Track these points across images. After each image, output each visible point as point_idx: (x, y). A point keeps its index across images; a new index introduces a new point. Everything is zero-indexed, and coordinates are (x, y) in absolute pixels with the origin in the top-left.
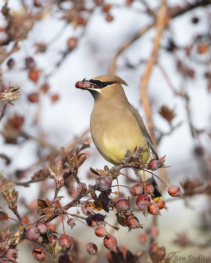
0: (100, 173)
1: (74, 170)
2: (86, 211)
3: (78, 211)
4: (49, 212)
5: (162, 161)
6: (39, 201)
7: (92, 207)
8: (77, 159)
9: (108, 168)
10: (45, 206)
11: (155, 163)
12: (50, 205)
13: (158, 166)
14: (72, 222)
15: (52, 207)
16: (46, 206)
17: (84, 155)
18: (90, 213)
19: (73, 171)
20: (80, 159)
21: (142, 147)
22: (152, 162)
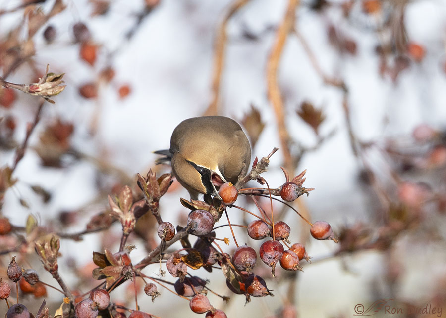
0: (198, 206)
1: (152, 202)
2: (174, 270)
3: (162, 271)
4: (113, 274)
5: (301, 180)
6: (95, 256)
8: (157, 184)
10: (105, 264)
11: (293, 189)
12: (114, 261)
14: (153, 289)
15: (117, 265)
16: (108, 264)
17: (168, 177)
18: (182, 272)
19: (151, 204)
20: (163, 184)
21: (266, 160)
22: (287, 187)
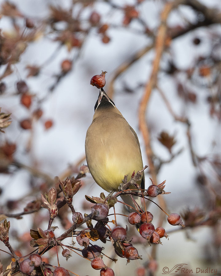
0: (96, 200)
1: (68, 198)
2: (81, 241)
3: (73, 242)
4: (43, 243)
5: (162, 186)
6: (32, 232)
7: (88, 237)
8: (71, 187)
9: (104, 196)
10: (38, 237)
11: (155, 189)
12: (44, 236)
13: (158, 192)
14: (67, 253)
15: (46, 238)
16: (40, 237)
17: (79, 183)
18: (86, 243)
19: (67, 200)
20: (75, 186)
21: (140, 173)
22: (151, 188)
